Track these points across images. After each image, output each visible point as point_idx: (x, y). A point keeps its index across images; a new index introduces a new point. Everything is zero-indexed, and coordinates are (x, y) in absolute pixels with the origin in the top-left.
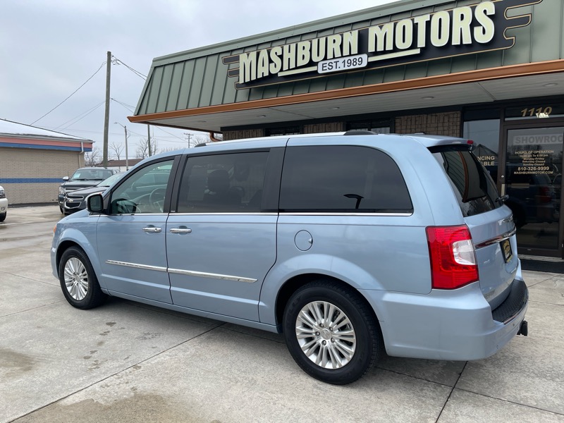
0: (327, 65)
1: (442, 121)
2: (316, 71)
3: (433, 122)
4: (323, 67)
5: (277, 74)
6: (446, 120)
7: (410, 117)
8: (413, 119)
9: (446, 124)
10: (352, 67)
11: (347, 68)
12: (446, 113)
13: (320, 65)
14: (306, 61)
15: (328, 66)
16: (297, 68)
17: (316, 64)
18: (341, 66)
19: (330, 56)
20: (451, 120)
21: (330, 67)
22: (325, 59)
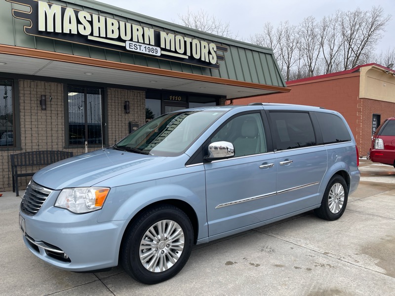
0: (133, 45)
1: (136, 95)
2: (125, 47)
3: (131, 95)
4: (130, 46)
5: (87, 36)
6: (138, 96)
7: (117, 89)
8: (119, 92)
9: (139, 98)
10: (151, 53)
11: (147, 53)
12: (138, 91)
13: (128, 43)
14: (116, 36)
15: (134, 47)
16: (106, 38)
17: (124, 41)
18: (143, 50)
19: (135, 39)
20: (141, 96)
21: (136, 48)
22: (131, 40)
